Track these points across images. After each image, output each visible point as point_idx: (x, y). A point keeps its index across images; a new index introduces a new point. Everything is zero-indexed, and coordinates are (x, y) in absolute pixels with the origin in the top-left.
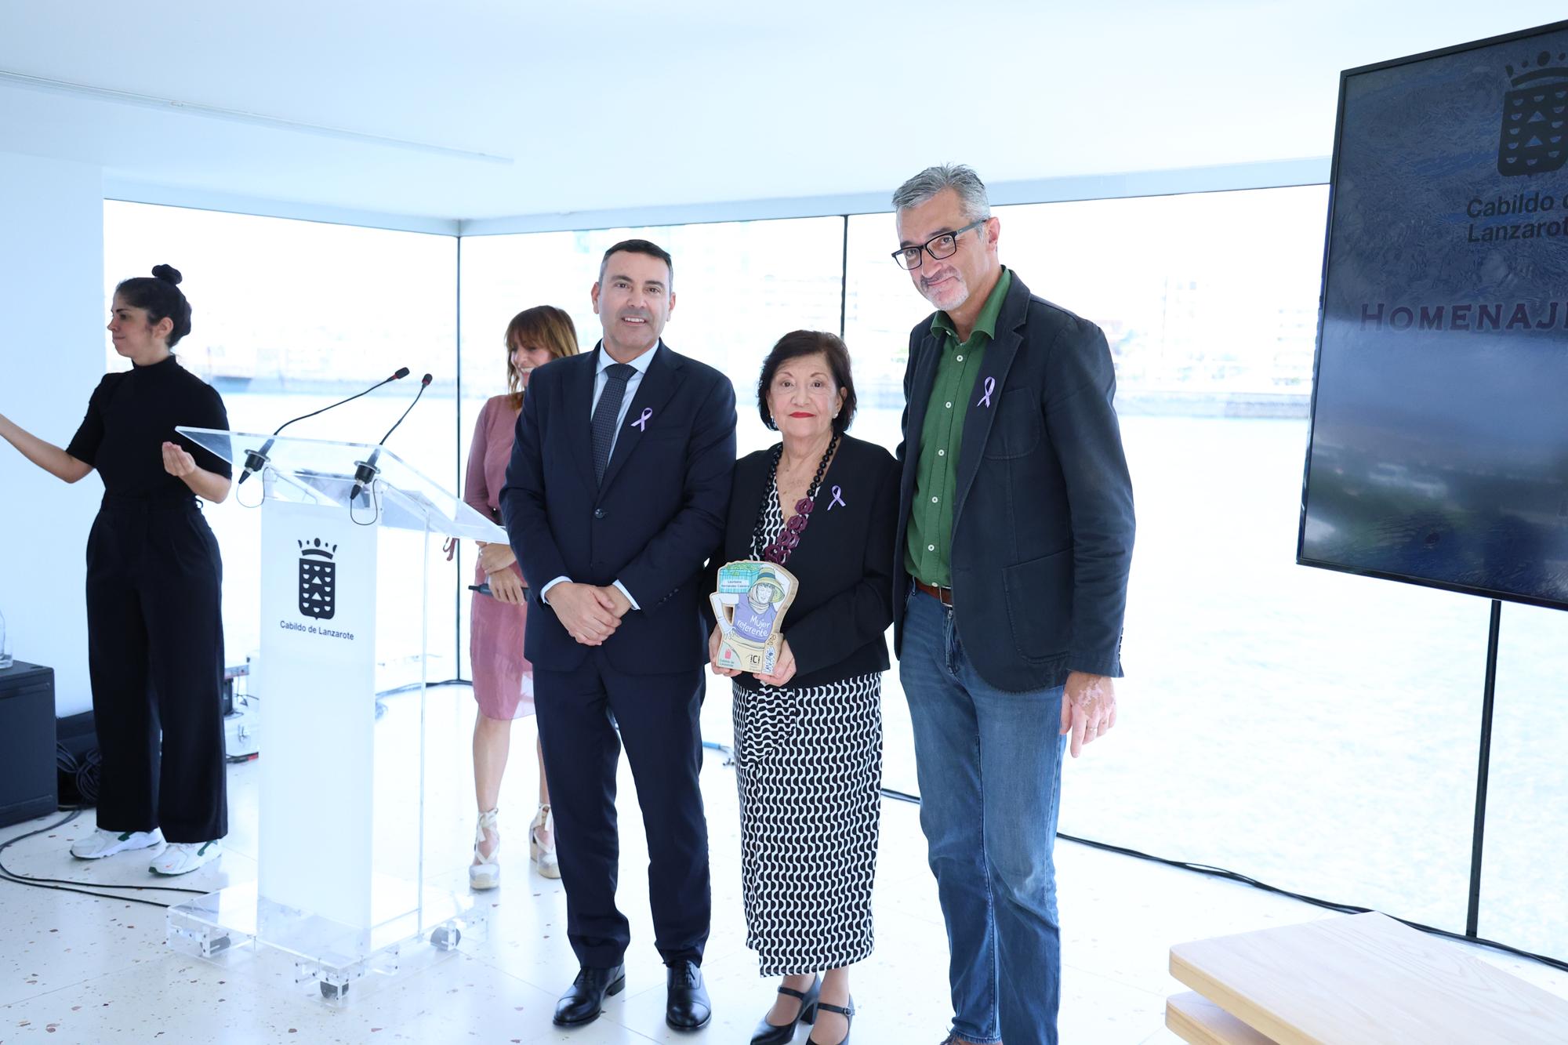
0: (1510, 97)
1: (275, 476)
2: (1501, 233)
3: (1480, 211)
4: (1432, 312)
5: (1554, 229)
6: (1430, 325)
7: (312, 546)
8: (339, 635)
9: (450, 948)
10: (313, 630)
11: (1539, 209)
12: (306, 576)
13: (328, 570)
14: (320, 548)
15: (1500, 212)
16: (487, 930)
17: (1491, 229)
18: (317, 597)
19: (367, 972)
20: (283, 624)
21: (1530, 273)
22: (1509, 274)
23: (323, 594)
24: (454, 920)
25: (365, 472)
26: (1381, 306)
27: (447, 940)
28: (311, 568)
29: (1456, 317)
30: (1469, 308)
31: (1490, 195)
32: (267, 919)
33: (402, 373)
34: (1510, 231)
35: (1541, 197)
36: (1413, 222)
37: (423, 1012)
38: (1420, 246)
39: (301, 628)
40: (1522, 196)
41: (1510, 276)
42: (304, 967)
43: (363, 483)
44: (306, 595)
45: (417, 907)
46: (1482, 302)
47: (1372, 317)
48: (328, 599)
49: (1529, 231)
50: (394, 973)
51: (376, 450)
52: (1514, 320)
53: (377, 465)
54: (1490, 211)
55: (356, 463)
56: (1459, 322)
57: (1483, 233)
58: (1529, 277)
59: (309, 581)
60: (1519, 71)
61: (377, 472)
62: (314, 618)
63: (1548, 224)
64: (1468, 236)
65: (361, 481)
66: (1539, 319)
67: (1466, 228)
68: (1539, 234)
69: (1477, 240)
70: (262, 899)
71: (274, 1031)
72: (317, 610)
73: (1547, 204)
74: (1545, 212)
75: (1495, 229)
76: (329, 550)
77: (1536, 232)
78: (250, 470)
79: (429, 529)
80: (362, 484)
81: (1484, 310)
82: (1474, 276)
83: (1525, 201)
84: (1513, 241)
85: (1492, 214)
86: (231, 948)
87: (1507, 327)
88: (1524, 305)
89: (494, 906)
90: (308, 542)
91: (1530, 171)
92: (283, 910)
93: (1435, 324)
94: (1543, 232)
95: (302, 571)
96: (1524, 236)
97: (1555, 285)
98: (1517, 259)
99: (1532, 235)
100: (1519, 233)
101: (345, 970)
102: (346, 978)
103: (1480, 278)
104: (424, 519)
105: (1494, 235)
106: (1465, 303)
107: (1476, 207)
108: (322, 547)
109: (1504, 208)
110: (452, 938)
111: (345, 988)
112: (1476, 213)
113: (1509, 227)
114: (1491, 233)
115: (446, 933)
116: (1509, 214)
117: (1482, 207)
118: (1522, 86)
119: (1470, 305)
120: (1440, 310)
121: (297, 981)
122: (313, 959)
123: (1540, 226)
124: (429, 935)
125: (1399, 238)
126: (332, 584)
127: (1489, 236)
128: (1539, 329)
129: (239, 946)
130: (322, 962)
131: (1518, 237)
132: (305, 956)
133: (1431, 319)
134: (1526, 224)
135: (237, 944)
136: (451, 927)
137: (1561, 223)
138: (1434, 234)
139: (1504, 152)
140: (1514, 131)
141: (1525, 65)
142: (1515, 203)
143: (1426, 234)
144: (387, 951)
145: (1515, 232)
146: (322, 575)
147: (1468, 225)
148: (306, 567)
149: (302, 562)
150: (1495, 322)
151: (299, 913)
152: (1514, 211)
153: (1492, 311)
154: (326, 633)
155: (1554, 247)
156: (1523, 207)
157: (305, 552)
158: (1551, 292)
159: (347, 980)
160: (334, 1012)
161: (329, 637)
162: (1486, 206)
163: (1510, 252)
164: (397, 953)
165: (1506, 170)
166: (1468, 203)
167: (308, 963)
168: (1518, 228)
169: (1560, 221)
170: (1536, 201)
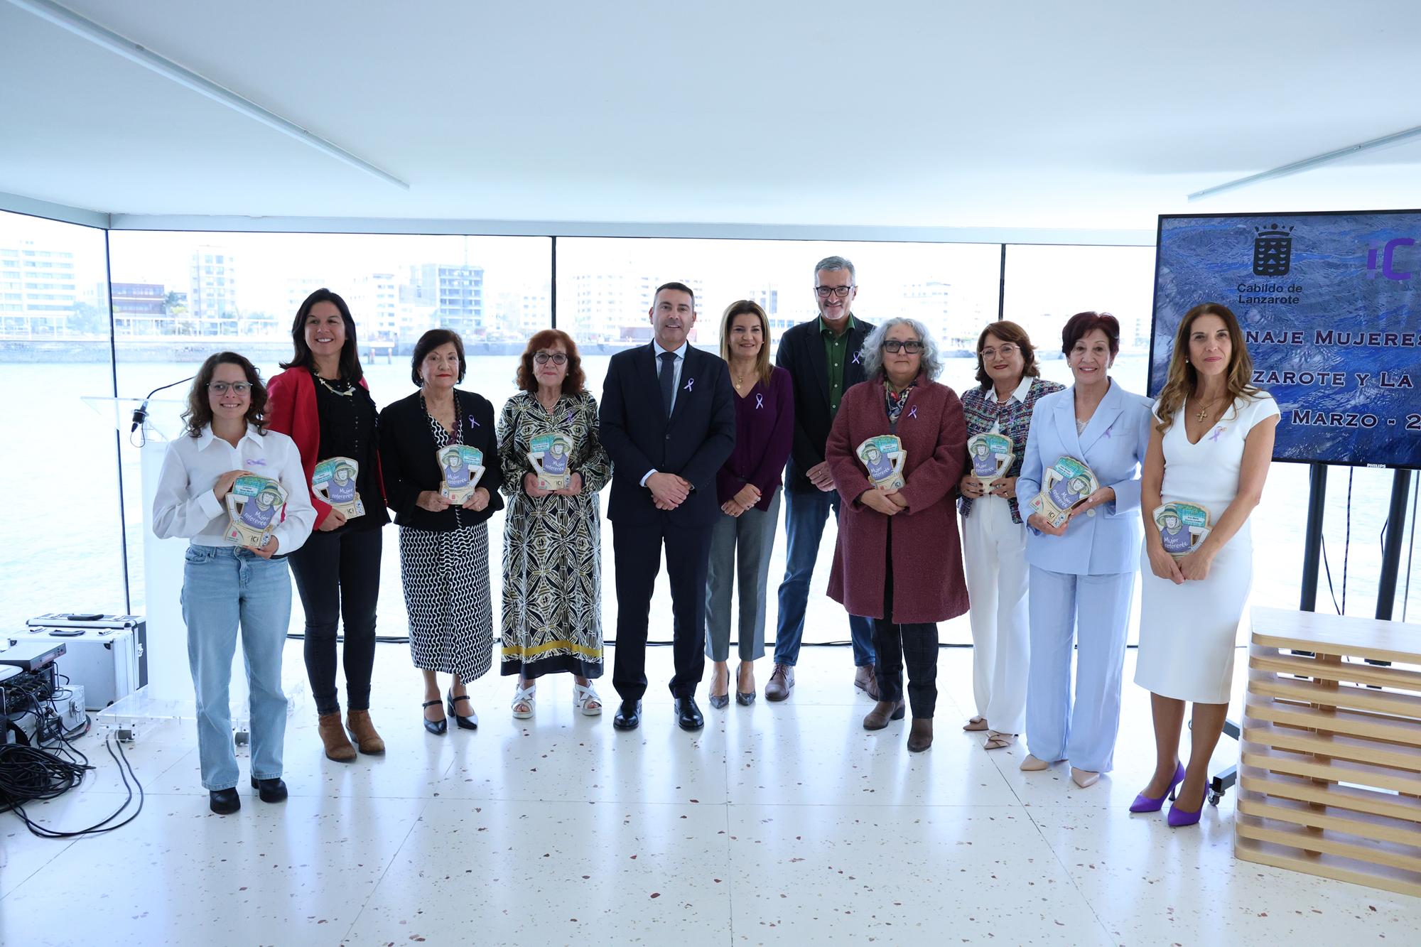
0: (1257, 241)
2: (1257, 300)
3: (1244, 290)
5: (1284, 301)
15: (1255, 291)
17: (1251, 298)
21: (1272, 319)
22: (1262, 318)
31: (1251, 282)
34: (1261, 300)
35: (1277, 286)
40: (1267, 285)
41: (1263, 320)
46: (1248, 330)
49: (1271, 300)
52: (1265, 338)
54: (1252, 290)
57: (1247, 300)
60: (1262, 230)
63: (1280, 298)
64: (1240, 300)
66: (1278, 339)
68: (1276, 302)
69: (1243, 302)
73: (1280, 290)
74: (1279, 293)
75: (1253, 298)
83: (1268, 287)
84: (1263, 305)
91: (1271, 275)
94: (1279, 302)
96: (1269, 302)
98: (1265, 312)
99: (1273, 302)
100: (1266, 301)
103: (1245, 319)
105: (1253, 301)
107: (1242, 288)
109: (1257, 289)
112: (1242, 290)
113: (1259, 298)
116: (1260, 292)
117: (1246, 288)
118: (1264, 237)
127: (1250, 301)
128: (1279, 343)
131: (1266, 303)
139: (1256, 265)
140: (1261, 256)
141: (1265, 228)
142: (1263, 287)
145: (1264, 300)
147: (1238, 295)
150: (1256, 340)
152: (1263, 291)
153: (1255, 334)
155: (1284, 308)
156: (1265, 290)
162: (1248, 286)
163: (1260, 309)
165: (1256, 272)
166: (1238, 286)
168: (1265, 298)
169: (1287, 298)
170: (1274, 288)
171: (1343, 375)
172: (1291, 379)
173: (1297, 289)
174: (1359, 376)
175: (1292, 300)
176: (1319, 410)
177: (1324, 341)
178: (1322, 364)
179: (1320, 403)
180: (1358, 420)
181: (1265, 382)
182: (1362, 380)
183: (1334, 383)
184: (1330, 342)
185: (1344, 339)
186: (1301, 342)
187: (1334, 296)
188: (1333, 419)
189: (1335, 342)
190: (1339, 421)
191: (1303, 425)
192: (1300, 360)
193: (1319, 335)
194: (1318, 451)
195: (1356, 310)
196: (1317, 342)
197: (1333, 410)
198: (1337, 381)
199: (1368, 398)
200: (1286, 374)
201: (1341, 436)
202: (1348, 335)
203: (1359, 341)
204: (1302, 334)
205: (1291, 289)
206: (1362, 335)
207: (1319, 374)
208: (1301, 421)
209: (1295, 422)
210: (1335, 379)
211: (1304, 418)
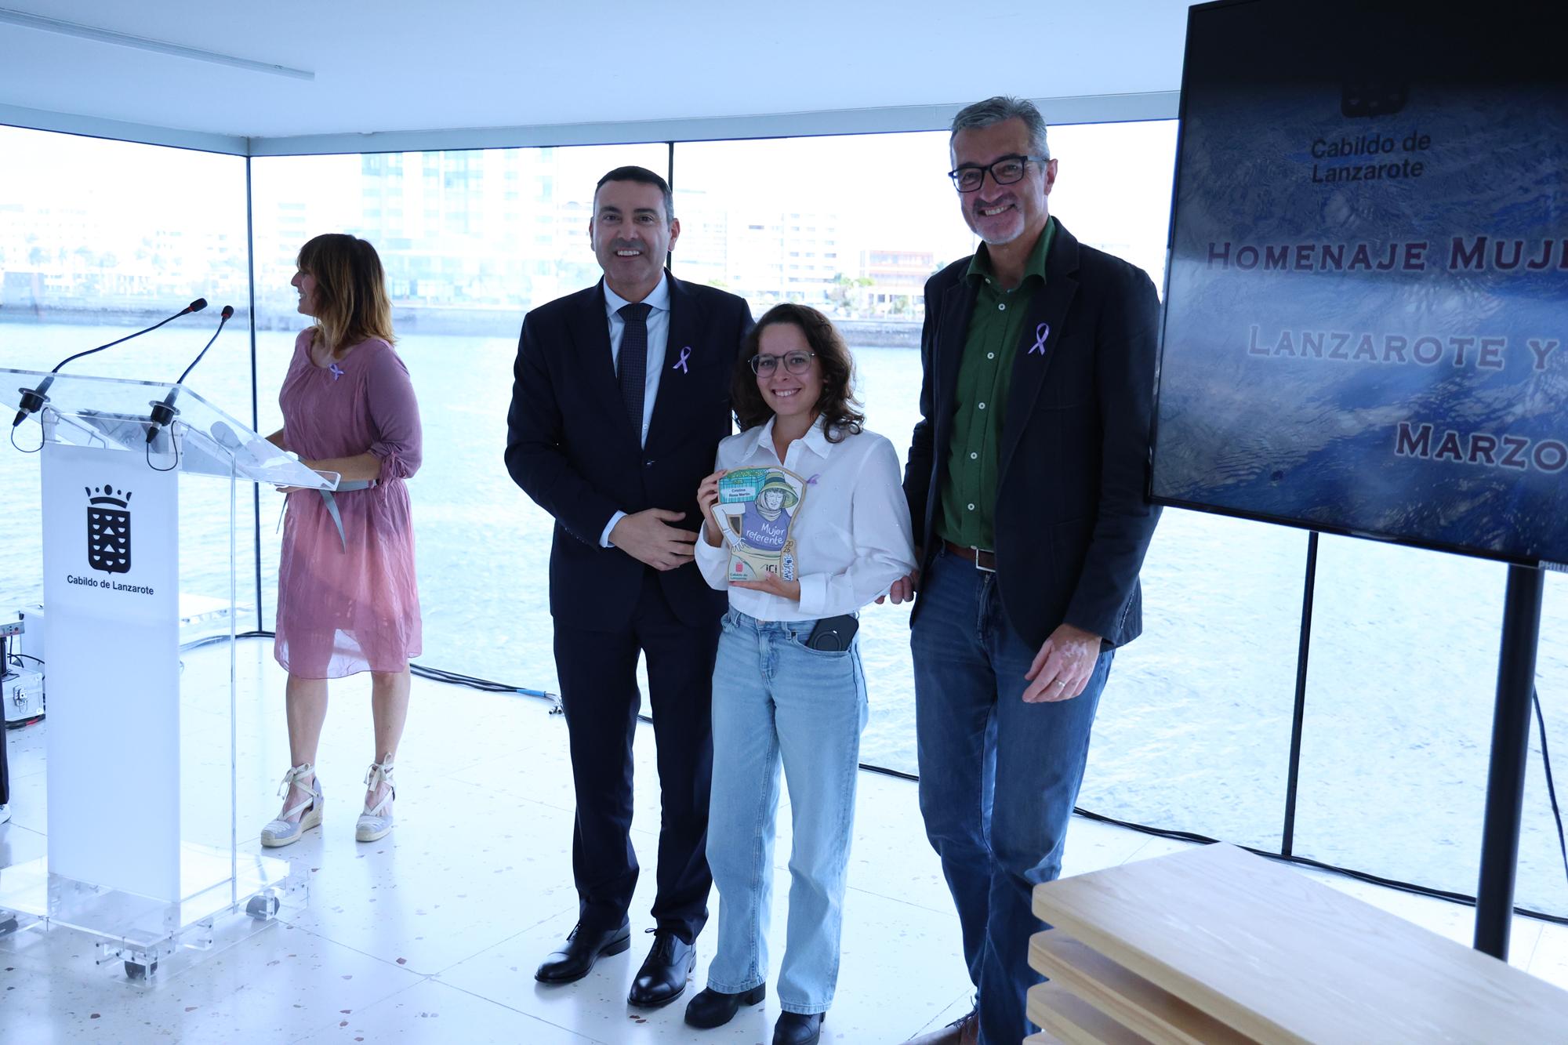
1: (56, 418)
2: (1344, 174)
3: (1324, 152)
4: (1277, 252)
5: (1394, 172)
6: (1276, 264)
7: (102, 494)
8: (136, 589)
9: (269, 917)
10: (105, 585)
11: (1380, 151)
12: (96, 527)
13: (122, 520)
14: (111, 496)
15: (1342, 153)
16: (308, 897)
17: (1334, 170)
18: (109, 549)
19: (178, 948)
20: (71, 579)
21: (1371, 215)
22: (1350, 216)
23: (116, 546)
24: (273, 888)
25: (163, 413)
26: (1227, 245)
27: (264, 909)
28: (102, 518)
29: (1300, 257)
30: (1312, 248)
31: (1333, 135)
32: (59, 897)
33: (199, 305)
34: (1352, 173)
35: (1382, 139)
36: (1259, 161)
37: (242, 987)
38: (1265, 185)
39: (92, 583)
40: (1364, 139)
41: (1352, 218)
42: (106, 946)
43: (160, 425)
44: (97, 548)
45: (231, 876)
46: (1326, 242)
47: (1219, 256)
48: (122, 551)
49: (1370, 172)
50: (208, 947)
51: (174, 389)
52: (1356, 260)
53: (176, 405)
54: (1333, 152)
55: (151, 403)
56: (1304, 262)
57: (1326, 173)
58: (1370, 218)
59: (100, 532)
61: (176, 413)
62: (107, 572)
63: (1388, 166)
64: (1312, 177)
65: (157, 423)
66: (1380, 259)
67: (1309, 168)
68: (1380, 176)
69: (1321, 181)
70: (53, 877)
71: (74, 1018)
72: (110, 563)
73: (1388, 147)
74: (1386, 155)
75: (1338, 171)
76: (123, 498)
77: (1377, 174)
78: (26, 411)
79: (234, 474)
80: (159, 427)
81: (1327, 250)
82: (1318, 217)
83: (1366, 144)
84: (1354, 184)
85: (1336, 155)
86: (19, 931)
87: (1349, 268)
88: (1365, 246)
89: (314, 870)
90: (97, 490)
91: (1372, 113)
92: (78, 886)
93: (1280, 264)
94: (1384, 174)
95: (91, 521)
96: (1366, 177)
97: (1395, 227)
98: (1358, 200)
99: (1373, 177)
100: (1362, 174)
101: (153, 948)
102: (155, 956)
103: (1323, 218)
104: (229, 464)
105: (1337, 176)
106: (1309, 243)
108: (114, 495)
109: (1347, 148)
110: (270, 907)
111: (154, 967)
112: (1320, 153)
113: (1351, 169)
114: (1335, 174)
115: (264, 902)
116: (1352, 156)
117: (1326, 148)
119: (1314, 246)
120: (1285, 250)
121: (98, 963)
122: (116, 938)
123: (1381, 168)
124: (244, 905)
125: (1245, 176)
126: (127, 535)
127: (1333, 177)
128: (1379, 270)
129: (29, 927)
130: (126, 940)
131: (1360, 179)
132: (107, 935)
133: (1276, 259)
134: (1368, 165)
135: (26, 926)
136: (269, 896)
137: (1401, 165)
138: (1279, 174)
139: (1347, 94)
142: (1357, 144)
143: (1272, 175)
144: (198, 925)
145: (1358, 173)
146: (114, 525)
147: (1313, 167)
148: (96, 516)
149: (91, 511)
150: (1338, 263)
151: (96, 889)
152: (1356, 153)
153: (1336, 252)
154: (121, 587)
155: (1395, 189)
156: (1365, 149)
157: (94, 501)
158: (1391, 234)
159: (156, 959)
160: (141, 993)
161: (124, 592)
162: (1330, 147)
163: (1352, 192)
164: (210, 926)
165: (1349, 110)
166: (1312, 144)
167: (110, 942)
168: (1359, 169)
169: (1401, 163)
170: (1377, 143)
171: (1501, 343)
172: (1399, 350)
173: (1421, 142)
174: (1535, 345)
175: (1409, 169)
176: (1449, 426)
177: (1467, 261)
178: (1461, 318)
179: (1451, 409)
180: (1527, 454)
181: (1350, 358)
182: (1542, 355)
183: (1484, 362)
184: (1479, 265)
185: (1508, 258)
186: (1421, 267)
187: (1493, 153)
188: (1476, 449)
189: (1489, 263)
190: (1486, 451)
191: (1416, 459)
192: (1418, 308)
193: (1459, 247)
194: (1442, 522)
195: (1539, 182)
196: (1454, 265)
197: (1476, 426)
198: (1490, 358)
199: (1551, 400)
200: (1390, 339)
201: (1491, 489)
202: (1519, 245)
203: (1539, 259)
204: (1424, 246)
205: (1409, 144)
206: (1548, 244)
207: (1453, 341)
208: (1413, 448)
209: (1401, 450)
210: (1485, 352)
211: (1418, 442)
